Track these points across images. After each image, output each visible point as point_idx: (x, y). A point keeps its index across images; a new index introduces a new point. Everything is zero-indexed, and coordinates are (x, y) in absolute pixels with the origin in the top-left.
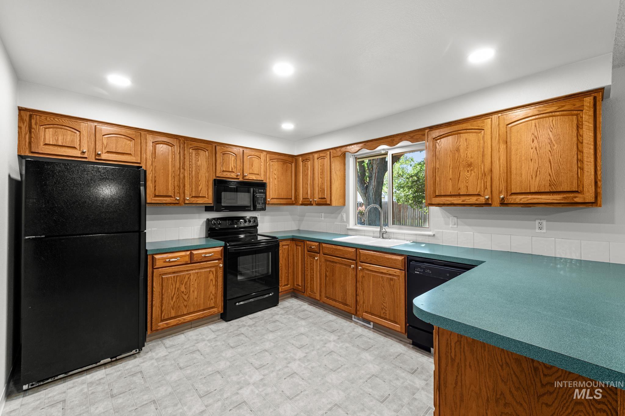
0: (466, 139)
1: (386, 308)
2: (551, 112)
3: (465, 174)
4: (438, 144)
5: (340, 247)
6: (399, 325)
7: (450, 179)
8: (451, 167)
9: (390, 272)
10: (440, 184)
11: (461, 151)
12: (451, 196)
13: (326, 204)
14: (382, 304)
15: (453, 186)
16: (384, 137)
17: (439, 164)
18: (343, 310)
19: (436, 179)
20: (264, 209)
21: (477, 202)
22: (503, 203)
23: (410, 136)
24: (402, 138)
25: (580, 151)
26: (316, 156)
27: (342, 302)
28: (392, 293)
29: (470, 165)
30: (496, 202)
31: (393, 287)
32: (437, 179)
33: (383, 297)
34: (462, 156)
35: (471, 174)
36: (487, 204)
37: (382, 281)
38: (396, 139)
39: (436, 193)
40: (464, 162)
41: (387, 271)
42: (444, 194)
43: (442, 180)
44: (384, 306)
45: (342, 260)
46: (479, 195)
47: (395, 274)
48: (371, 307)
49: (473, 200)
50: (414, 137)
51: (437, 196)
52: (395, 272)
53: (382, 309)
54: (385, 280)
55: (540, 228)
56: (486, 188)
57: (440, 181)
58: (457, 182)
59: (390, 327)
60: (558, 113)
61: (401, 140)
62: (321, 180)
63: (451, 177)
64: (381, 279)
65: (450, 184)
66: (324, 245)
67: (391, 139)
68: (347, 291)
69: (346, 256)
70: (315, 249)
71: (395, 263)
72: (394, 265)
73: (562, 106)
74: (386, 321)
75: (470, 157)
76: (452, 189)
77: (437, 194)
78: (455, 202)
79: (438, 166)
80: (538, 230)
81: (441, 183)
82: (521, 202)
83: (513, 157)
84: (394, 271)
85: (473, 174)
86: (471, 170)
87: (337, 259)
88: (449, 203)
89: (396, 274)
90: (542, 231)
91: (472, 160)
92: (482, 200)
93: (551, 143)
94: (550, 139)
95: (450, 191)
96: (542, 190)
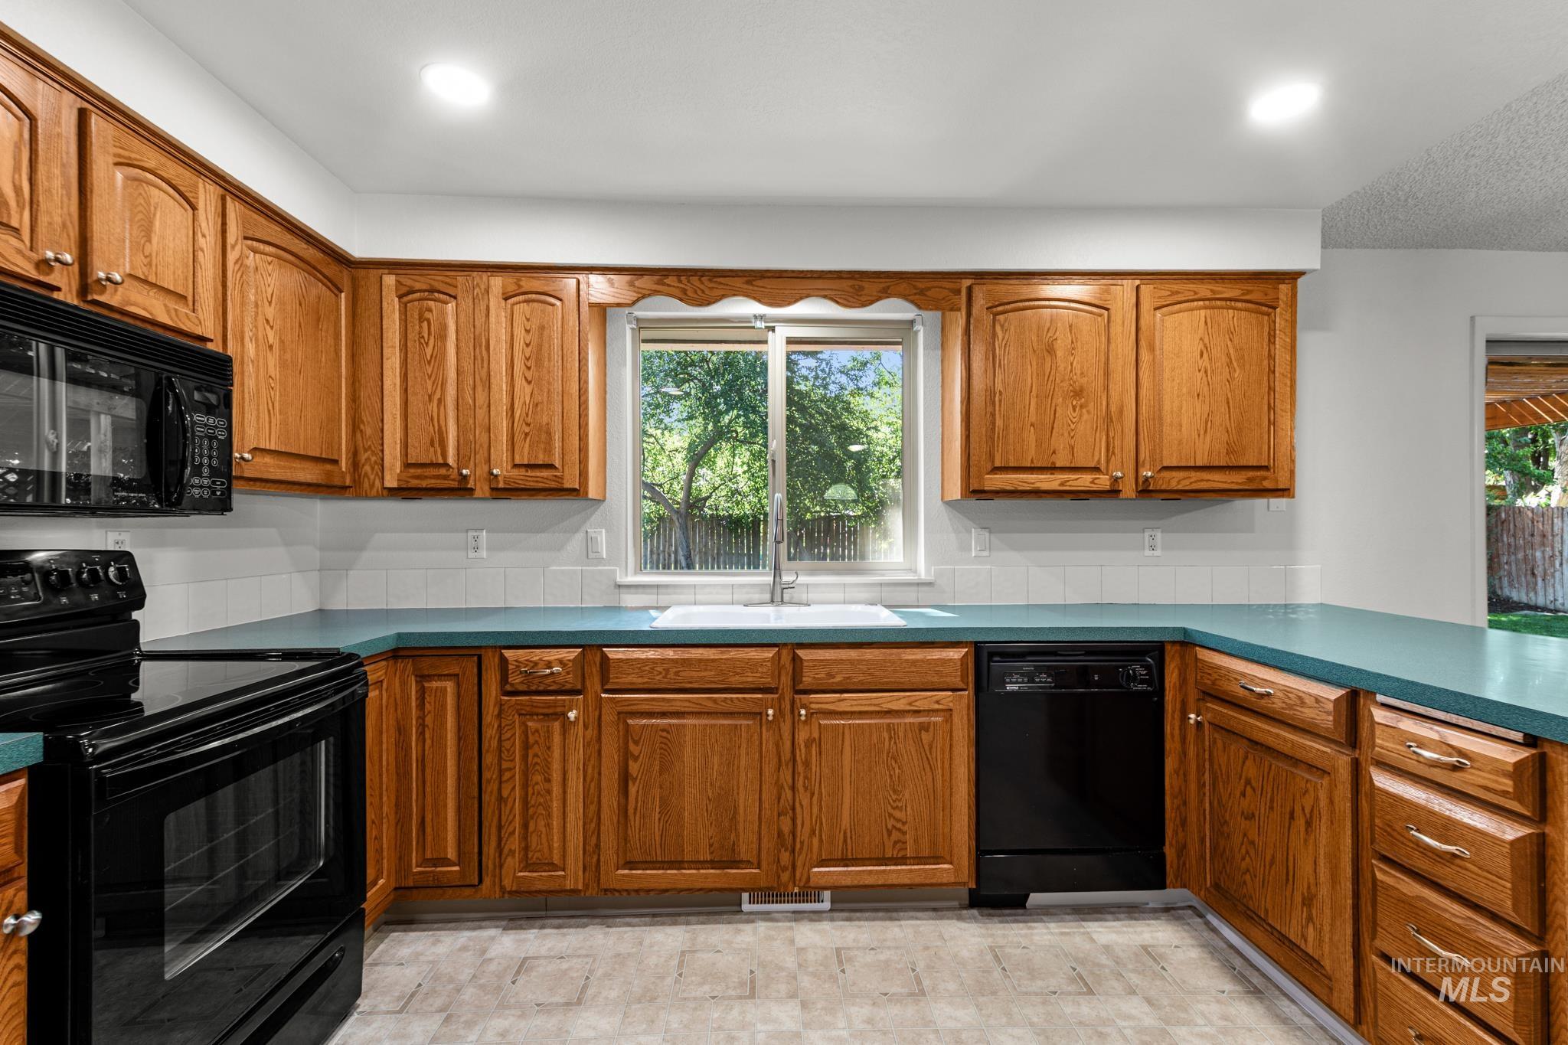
0: (1071, 326)
1: (904, 823)
2: (1230, 300)
3: (1065, 412)
4: (1002, 326)
5: (701, 651)
6: (951, 863)
7: (1032, 425)
8: (1034, 393)
9: (921, 705)
10: (1006, 440)
11: (1059, 354)
12: (1032, 469)
13: (559, 491)
14: (890, 815)
15: (1039, 444)
16: (830, 272)
17: (1003, 381)
19: (994, 423)
20: (223, 505)
21: (1094, 488)
22: (1145, 491)
23: (915, 287)
24: (888, 287)
26: (497, 283)
27: (712, 861)
28: (928, 769)
29: (1078, 393)
30: (1128, 489)
31: (931, 749)
32: (999, 422)
33: (895, 791)
34: (1061, 368)
35: (1081, 416)
36: (1113, 493)
37: (890, 738)
38: (870, 287)
39: (993, 462)
40: (1065, 384)
41: (910, 704)
42: (1016, 465)
43: (1011, 426)
44: (898, 820)
45: (715, 701)
46: (1096, 470)
47: (936, 706)
48: (845, 841)
49: (1084, 481)
50: (928, 293)
51: (996, 470)
52: (938, 702)
53: (889, 833)
54: (901, 734)
55: (1153, 548)
56: (1113, 453)
57: (1006, 428)
58: (1048, 433)
59: (917, 880)
60: (1239, 305)
61: (885, 294)
62: (528, 389)
63: (1033, 419)
64: (886, 735)
65: (1031, 437)
66: (614, 654)
67: (851, 282)
68: (741, 811)
69: (735, 681)
70: (561, 679)
71: (937, 672)
72: (936, 679)
73: (1249, 292)
74: (904, 867)
75: (1079, 372)
76: (1036, 453)
77: (997, 464)
78: (1045, 486)
79: (999, 387)
80: (1148, 552)
81: (1007, 434)
82: (1180, 487)
83: (1167, 385)
84: (935, 699)
85: (1086, 416)
86: (1081, 407)
87: (688, 700)
88: (1027, 487)
89: (941, 707)
90: (1156, 553)
91: (1084, 381)
92: (1104, 482)
93: (1230, 364)
94: (1228, 355)
95: (1030, 457)
96: (1216, 464)
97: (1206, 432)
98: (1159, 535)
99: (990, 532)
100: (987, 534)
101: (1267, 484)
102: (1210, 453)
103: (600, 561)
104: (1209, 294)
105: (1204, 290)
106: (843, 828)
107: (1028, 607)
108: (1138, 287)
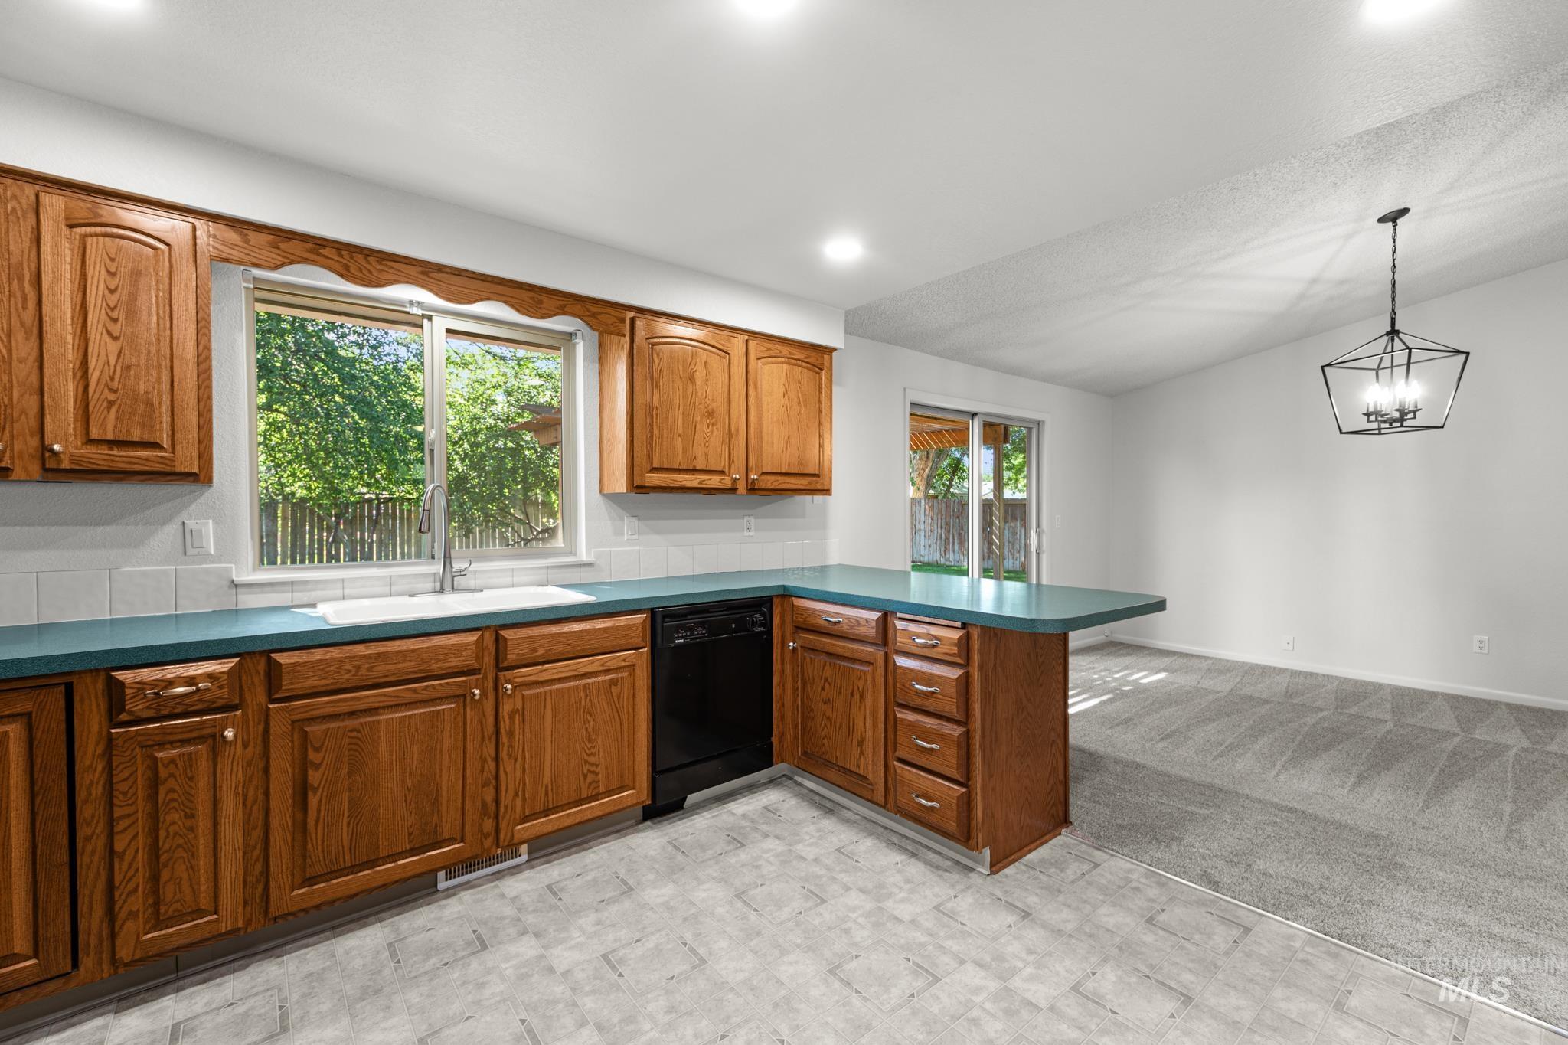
0: (705, 363)
1: (597, 766)
2: (799, 360)
3: (702, 428)
4: (658, 355)
5: (398, 643)
6: (634, 789)
7: (680, 436)
8: (681, 411)
9: (611, 665)
10: (661, 445)
11: (698, 383)
12: (679, 470)
13: (168, 475)
14: (586, 762)
15: (685, 450)
16: (511, 281)
17: (659, 399)
18: (408, 879)
19: (652, 432)
21: (722, 486)
22: (752, 490)
23: (588, 311)
24: (565, 306)
26: (55, 202)
27: (412, 849)
28: (616, 714)
29: (711, 414)
30: (742, 488)
31: (619, 699)
32: (656, 432)
33: (590, 741)
34: (699, 394)
35: (712, 432)
36: (733, 490)
37: (586, 696)
38: (550, 303)
39: (652, 463)
40: (702, 406)
41: (602, 665)
42: (669, 467)
43: (665, 436)
44: (592, 764)
45: (414, 690)
46: (722, 472)
47: (623, 664)
48: (547, 794)
49: (714, 481)
50: (599, 317)
51: (654, 470)
52: (624, 660)
53: (585, 777)
54: (595, 692)
55: (749, 530)
56: (732, 461)
57: (661, 436)
58: (691, 443)
59: (608, 810)
60: (804, 364)
61: (561, 311)
63: (680, 431)
64: (582, 695)
65: (679, 445)
66: (282, 658)
67: (531, 294)
68: (444, 793)
69: (436, 667)
70: (210, 696)
71: (624, 636)
72: (623, 642)
73: (808, 357)
74: (597, 802)
75: (711, 398)
76: (683, 457)
77: (655, 465)
78: (689, 484)
79: (656, 404)
80: (746, 533)
81: (662, 442)
82: (772, 487)
83: (765, 415)
84: (621, 658)
85: (715, 433)
86: (713, 425)
87: (384, 695)
88: (677, 485)
89: (627, 664)
90: (751, 533)
91: (714, 405)
92: (727, 482)
93: (799, 403)
94: (799, 398)
95: (679, 461)
96: (792, 472)
97: (786, 449)
98: (753, 520)
99: (639, 519)
100: (636, 521)
101: (819, 487)
102: (789, 465)
103: (206, 557)
104: (788, 354)
105: (785, 350)
106: (545, 782)
107: (667, 578)
108: (747, 341)
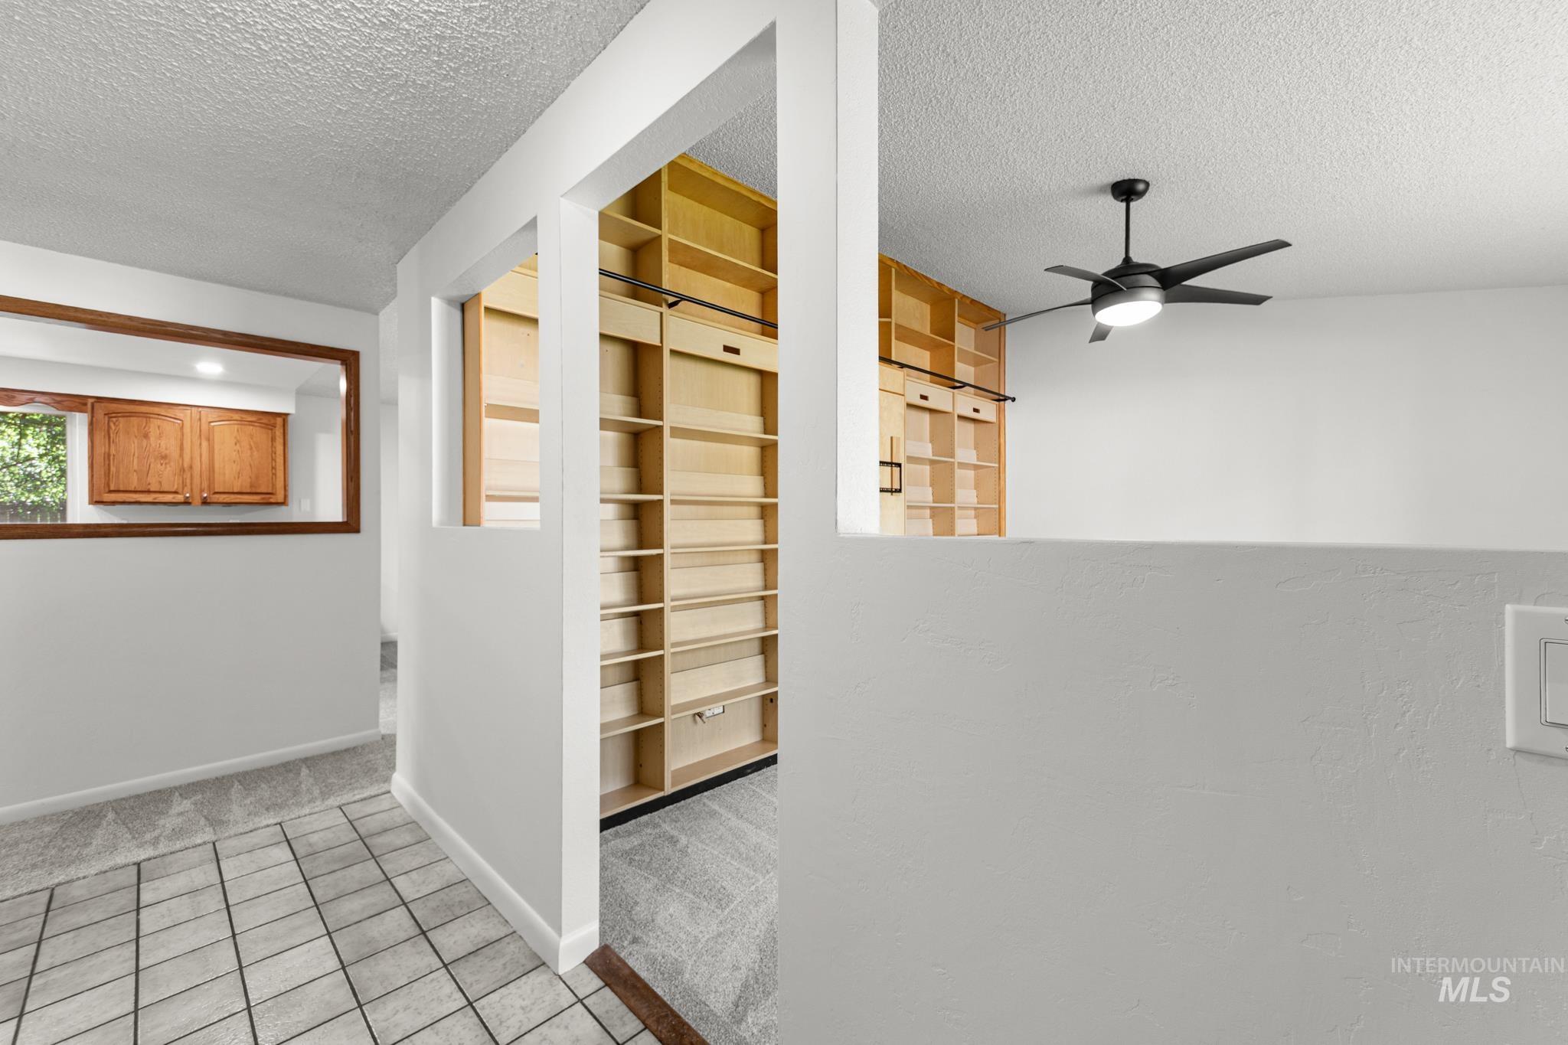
0: (159, 427)
2: (251, 422)
3: (156, 466)
4: (114, 424)
7: (135, 471)
8: (136, 456)
10: (118, 477)
11: (152, 439)
12: (135, 492)
15: (139, 479)
17: (116, 450)
19: (109, 469)
21: (174, 501)
22: (205, 502)
23: (54, 400)
24: (34, 398)
25: (274, 460)
29: (165, 457)
30: (197, 500)
32: (113, 469)
34: (153, 445)
35: (166, 468)
36: (187, 503)
38: (21, 397)
39: (109, 487)
40: (156, 453)
42: (125, 489)
43: (121, 471)
46: (176, 492)
49: (169, 498)
50: (65, 404)
51: (110, 492)
56: (186, 485)
57: (118, 471)
58: (145, 475)
60: (256, 424)
61: (31, 401)
63: (136, 467)
65: (134, 476)
73: (260, 419)
75: (164, 448)
76: (138, 484)
77: (112, 488)
78: (143, 499)
79: (114, 452)
81: (118, 475)
82: (225, 501)
83: (216, 456)
85: (169, 468)
86: (166, 464)
88: (132, 500)
91: (168, 452)
92: (180, 498)
93: (251, 449)
94: (250, 445)
95: (134, 484)
96: (244, 491)
97: (239, 477)
101: (272, 500)
102: (241, 486)
104: (239, 419)
105: (236, 416)
108: (200, 412)
